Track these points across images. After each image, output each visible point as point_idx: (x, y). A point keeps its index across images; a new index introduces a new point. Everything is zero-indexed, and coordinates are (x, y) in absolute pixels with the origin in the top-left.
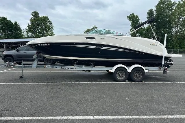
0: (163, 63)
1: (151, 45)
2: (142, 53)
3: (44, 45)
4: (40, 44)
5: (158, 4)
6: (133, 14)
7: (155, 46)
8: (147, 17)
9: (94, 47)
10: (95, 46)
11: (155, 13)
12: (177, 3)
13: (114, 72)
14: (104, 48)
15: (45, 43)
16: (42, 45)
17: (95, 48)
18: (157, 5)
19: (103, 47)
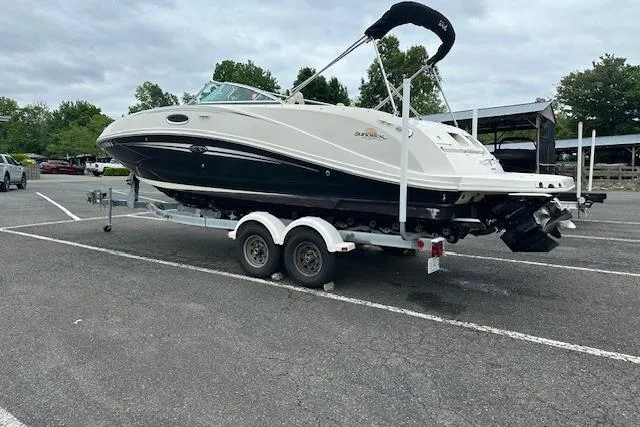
0: (403, 218)
1: (358, 134)
2: (322, 169)
7: (374, 141)
9: (186, 147)
14: (211, 151)
17: (188, 151)
19: (209, 148)
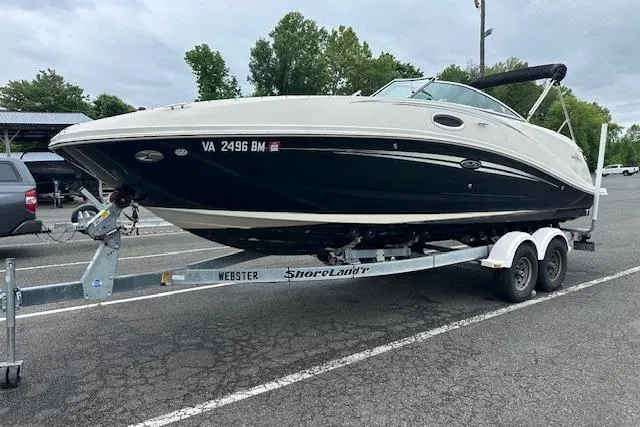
3: (242, 147)
4: (217, 141)
5: (280, 28)
6: (205, 47)
8: (250, 66)
9: (455, 161)
10: (459, 159)
11: (274, 55)
12: (330, 33)
13: (509, 266)
14: (487, 167)
15: (250, 139)
16: (227, 147)
17: (459, 166)
18: (277, 30)
19: (484, 163)
